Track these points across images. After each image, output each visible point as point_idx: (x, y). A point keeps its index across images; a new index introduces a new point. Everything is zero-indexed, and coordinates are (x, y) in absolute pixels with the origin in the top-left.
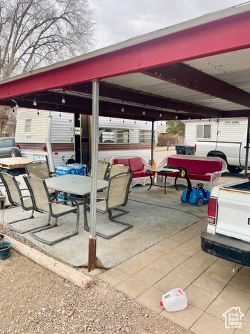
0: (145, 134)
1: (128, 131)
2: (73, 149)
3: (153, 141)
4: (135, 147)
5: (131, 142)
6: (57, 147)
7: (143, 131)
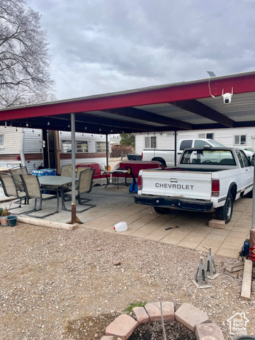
0: (101, 145)
1: (86, 142)
2: (42, 158)
3: (107, 150)
4: (93, 156)
5: (90, 151)
6: (29, 157)
7: (98, 143)
